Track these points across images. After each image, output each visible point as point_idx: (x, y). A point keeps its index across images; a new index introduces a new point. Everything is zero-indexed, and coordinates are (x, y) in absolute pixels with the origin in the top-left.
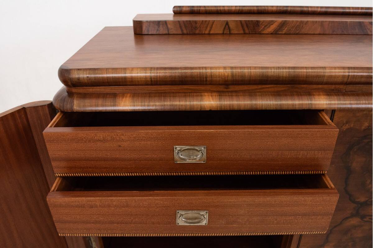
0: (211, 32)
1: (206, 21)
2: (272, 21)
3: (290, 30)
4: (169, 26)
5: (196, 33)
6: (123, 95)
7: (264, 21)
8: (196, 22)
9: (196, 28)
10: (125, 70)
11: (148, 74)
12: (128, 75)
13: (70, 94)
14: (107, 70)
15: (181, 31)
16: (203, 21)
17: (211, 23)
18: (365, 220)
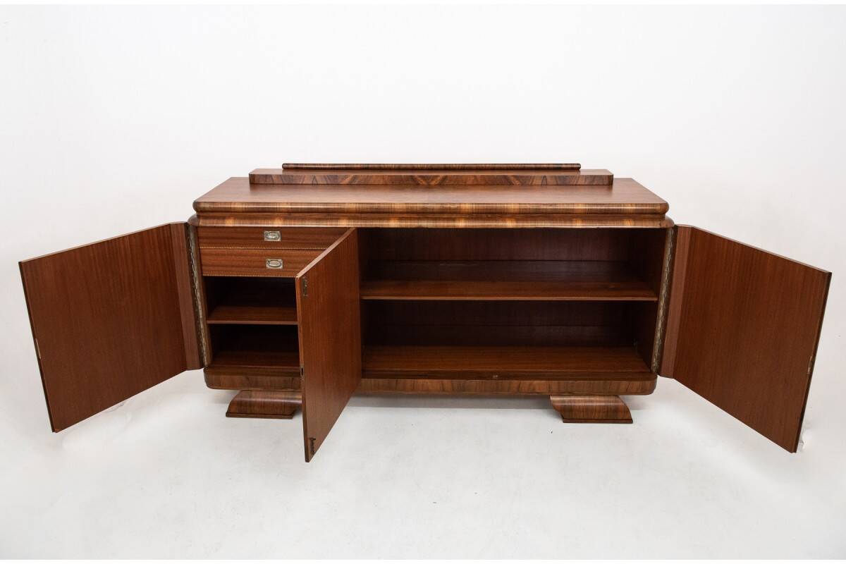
0: (304, 183)
3: (360, 182)
4: (274, 178)
5: (293, 183)
6: (229, 217)
8: (292, 176)
9: (292, 180)
10: (231, 203)
11: (244, 206)
12: (232, 206)
13: (199, 216)
14: (221, 203)
16: (297, 176)
17: (302, 177)
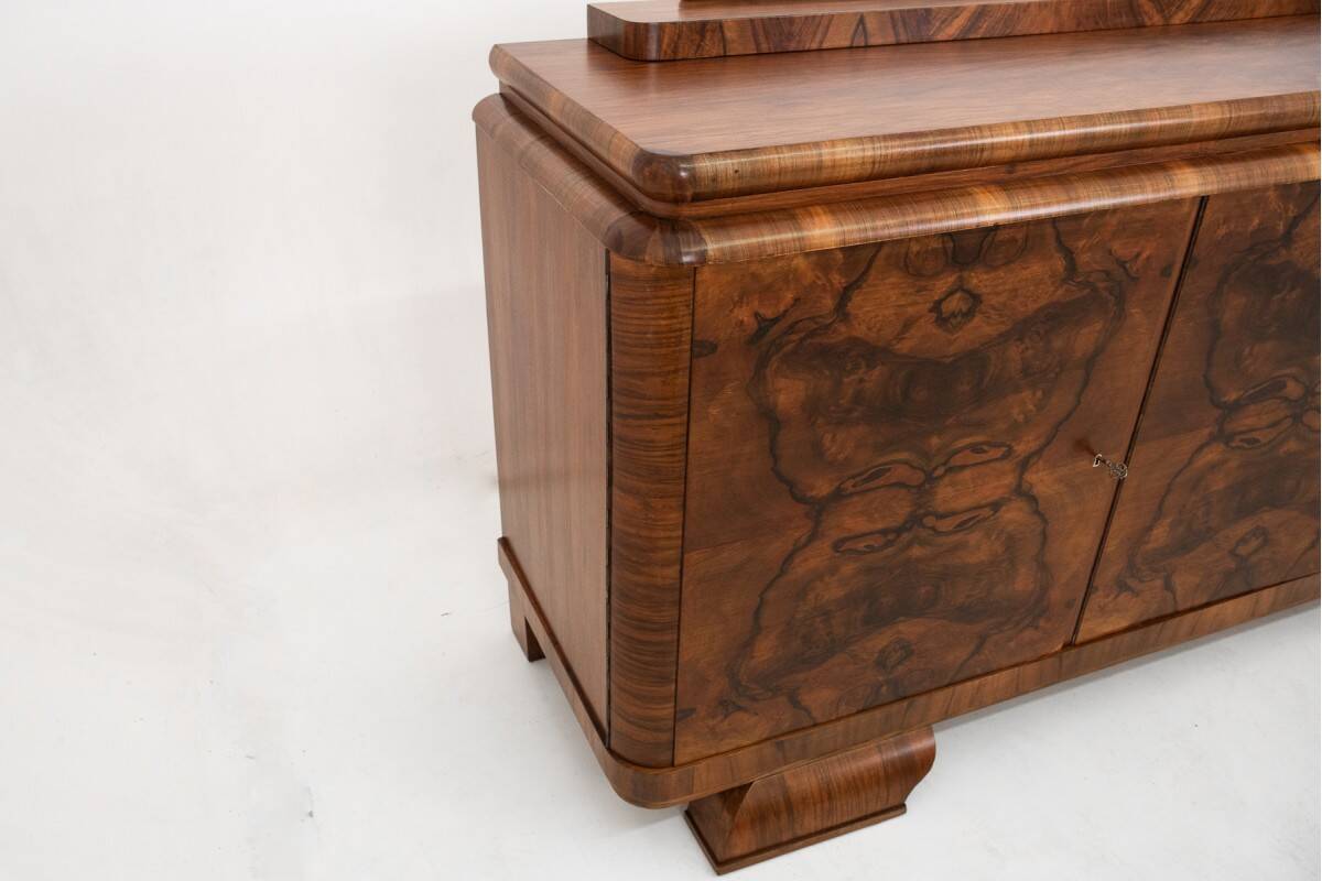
0: (825, 46)
1: (814, 17)
2: (957, 8)
3: (993, 27)
4: (729, 35)
5: (791, 49)
7: (940, 9)
8: (791, 20)
9: (790, 36)
10: (816, 146)
11: (869, 152)
15: (753, 47)
16: (807, 18)
17: (824, 22)
18: (1234, 445)
